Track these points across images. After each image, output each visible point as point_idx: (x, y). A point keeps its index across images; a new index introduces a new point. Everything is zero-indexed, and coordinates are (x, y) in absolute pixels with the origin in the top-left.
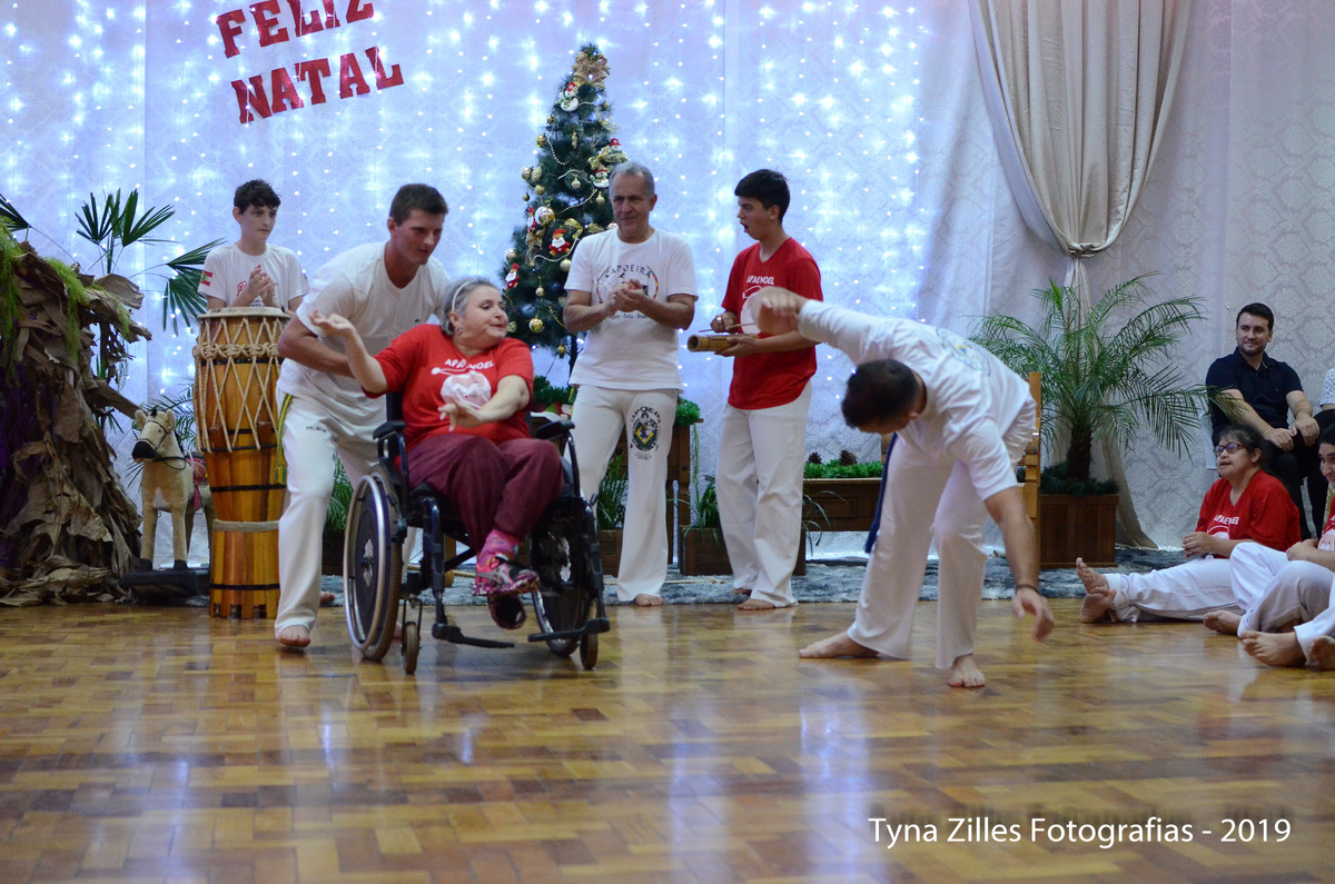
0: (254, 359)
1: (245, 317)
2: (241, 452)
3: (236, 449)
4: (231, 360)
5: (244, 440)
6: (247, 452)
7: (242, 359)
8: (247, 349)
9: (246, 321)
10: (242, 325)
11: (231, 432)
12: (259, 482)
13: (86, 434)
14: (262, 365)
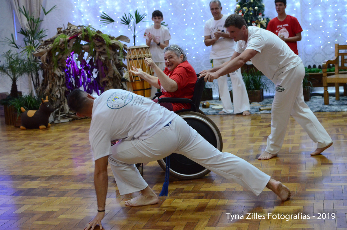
0: (138, 59)
1: (135, 48)
2: (137, 82)
3: (135, 81)
4: (132, 59)
5: (137, 79)
6: (138, 81)
7: (135, 59)
8: (135, 56)
9: (135, 49)
10: (134, 51)
11: (134, 77)
12: (142, 89)
13: (115, 75)
14: (140, 60)
